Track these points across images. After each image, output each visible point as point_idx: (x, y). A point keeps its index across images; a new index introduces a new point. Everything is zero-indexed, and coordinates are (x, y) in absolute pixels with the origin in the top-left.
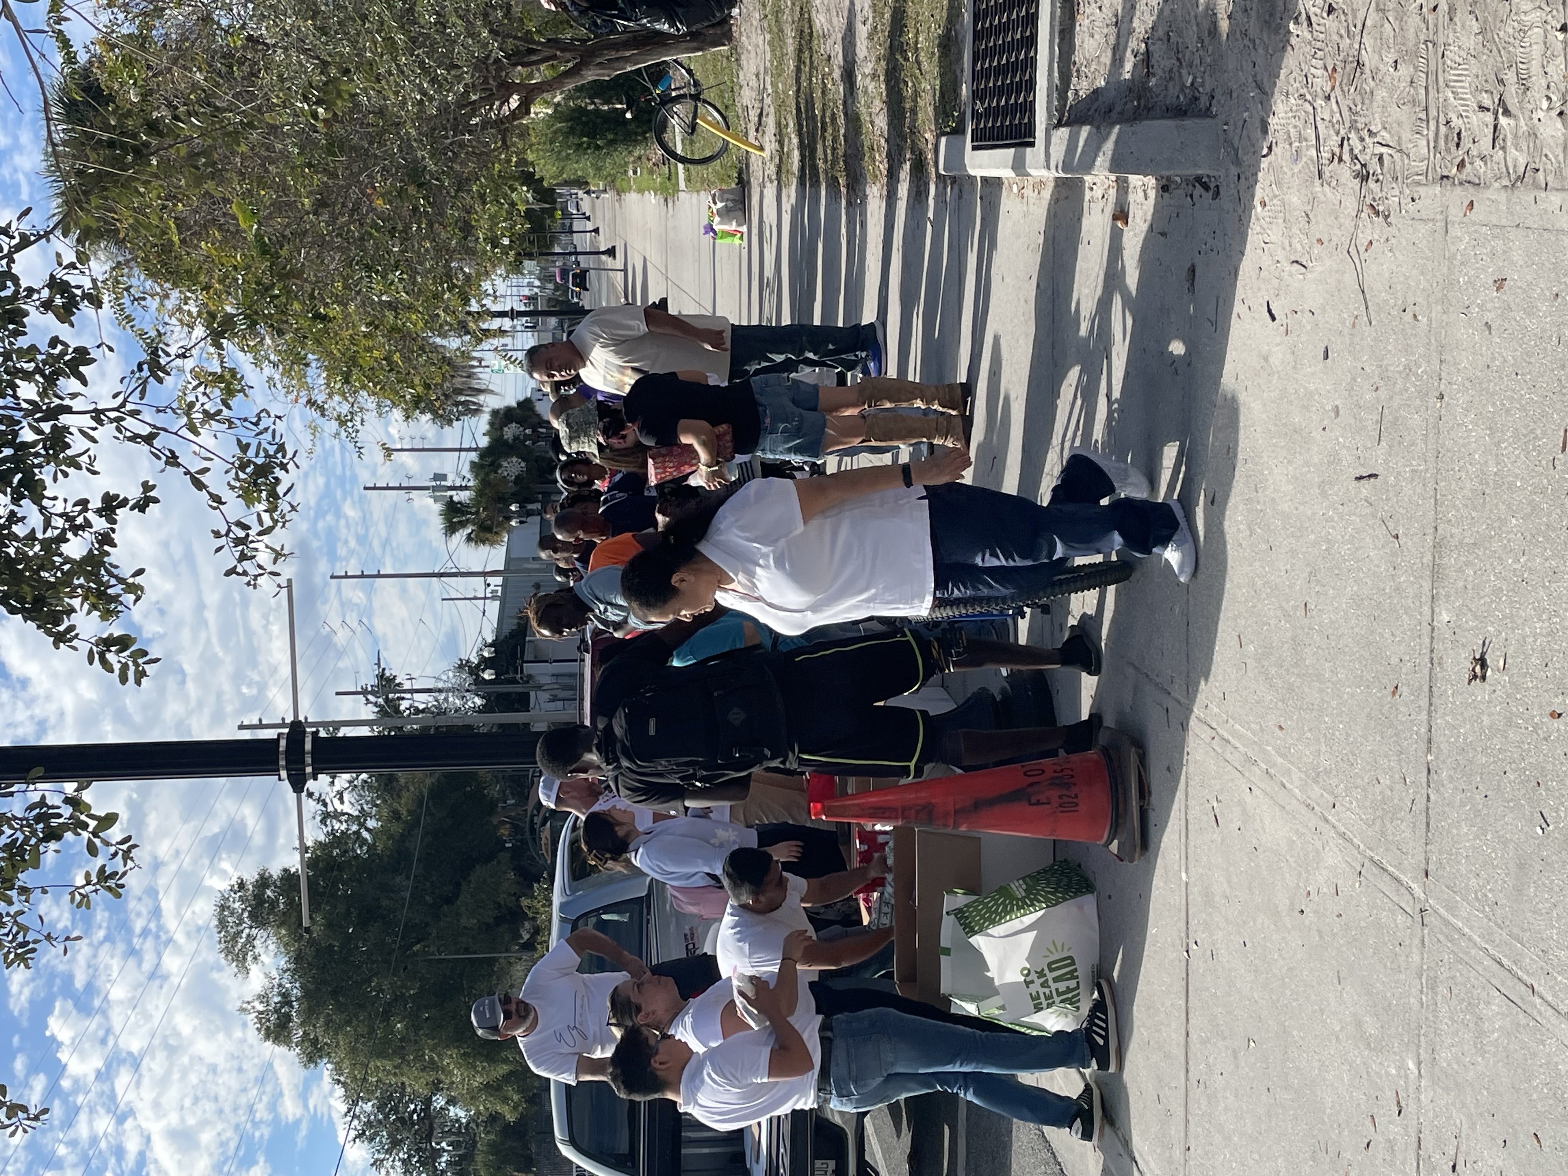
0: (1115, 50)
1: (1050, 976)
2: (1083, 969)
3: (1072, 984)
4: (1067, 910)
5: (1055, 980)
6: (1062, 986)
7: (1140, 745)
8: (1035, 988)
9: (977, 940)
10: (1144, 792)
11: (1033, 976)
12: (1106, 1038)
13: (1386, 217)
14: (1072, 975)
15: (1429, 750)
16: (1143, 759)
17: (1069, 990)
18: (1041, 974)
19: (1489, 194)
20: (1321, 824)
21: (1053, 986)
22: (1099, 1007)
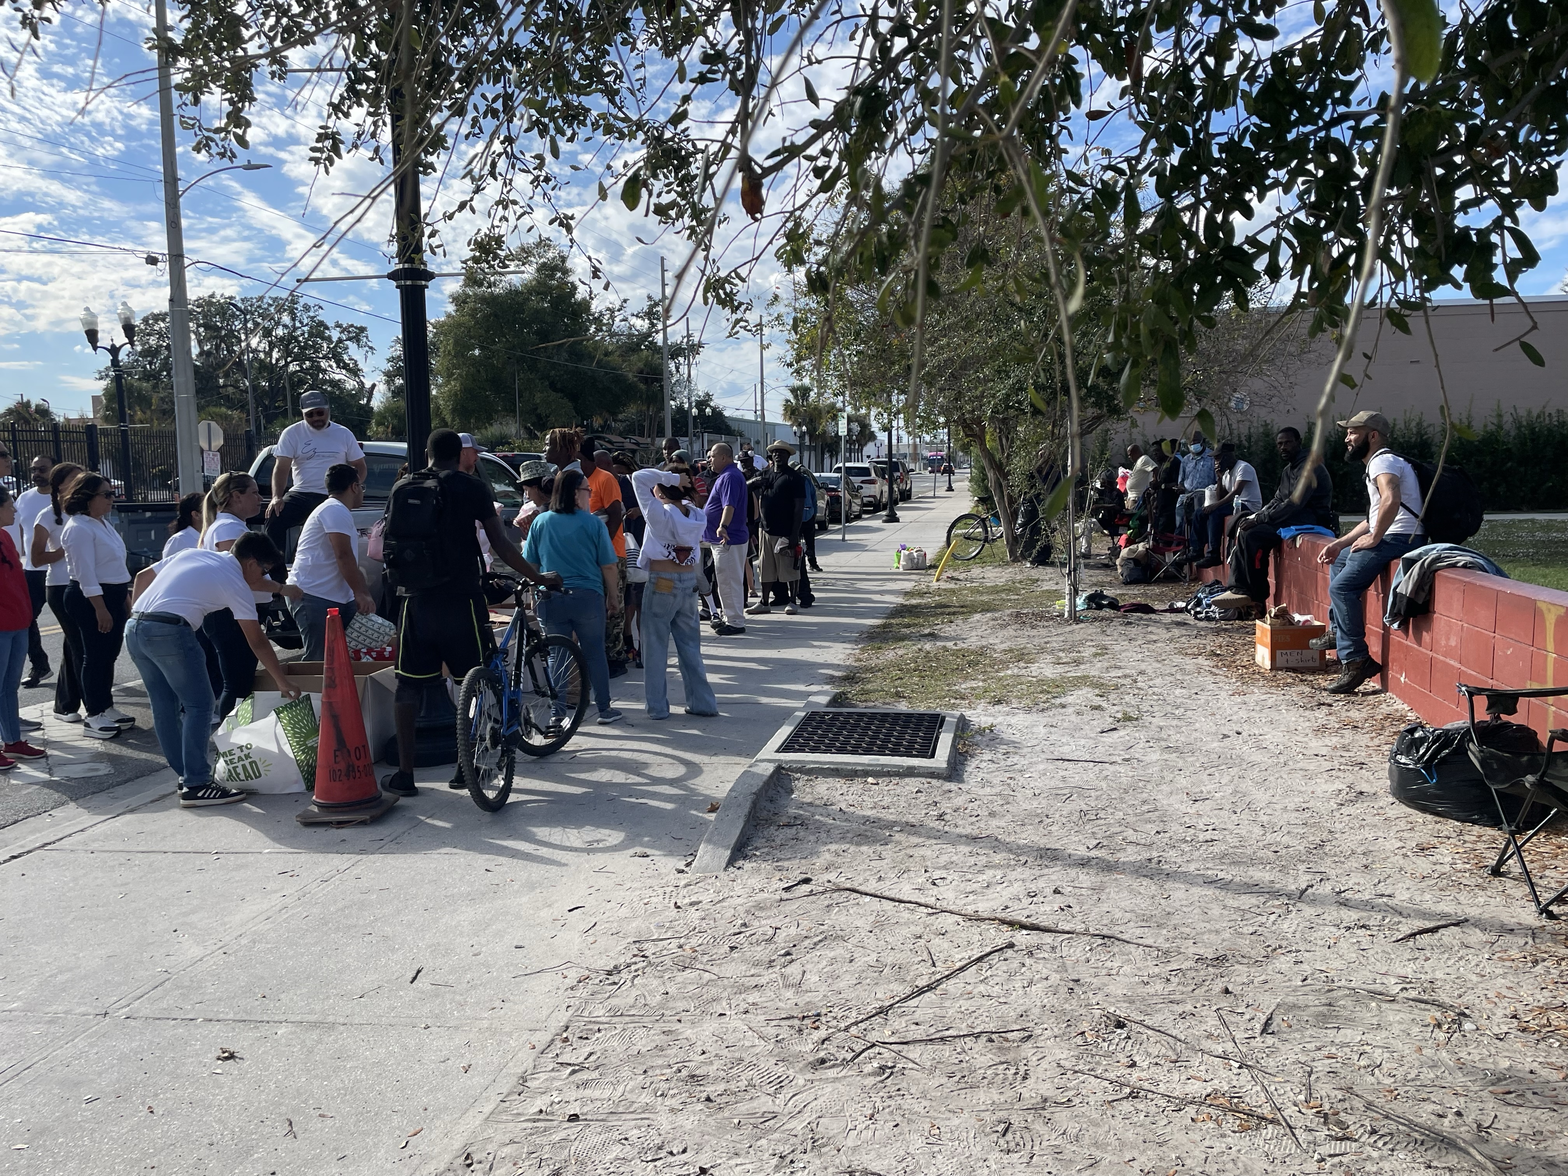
0: (810, 804)
1: (247, 762)
2: (253, 784)
3: (242, 777)
4: (295, 774)
5: (244, 766)
6: (240, 770)
7: (376, 820)
8: (238, 753)
9: (273, 716)
10: (340, 824)
11: (246, 751)
12: (202, 798)
13: (572, 989)
14: (248, 777)
15: (206, 1020)
16: (363, 823)
17: (238, 774)
18: (247, 756)
19: (530, 1060)
20: (220, 944)
21: (240, 764)
22: (225, 794)
